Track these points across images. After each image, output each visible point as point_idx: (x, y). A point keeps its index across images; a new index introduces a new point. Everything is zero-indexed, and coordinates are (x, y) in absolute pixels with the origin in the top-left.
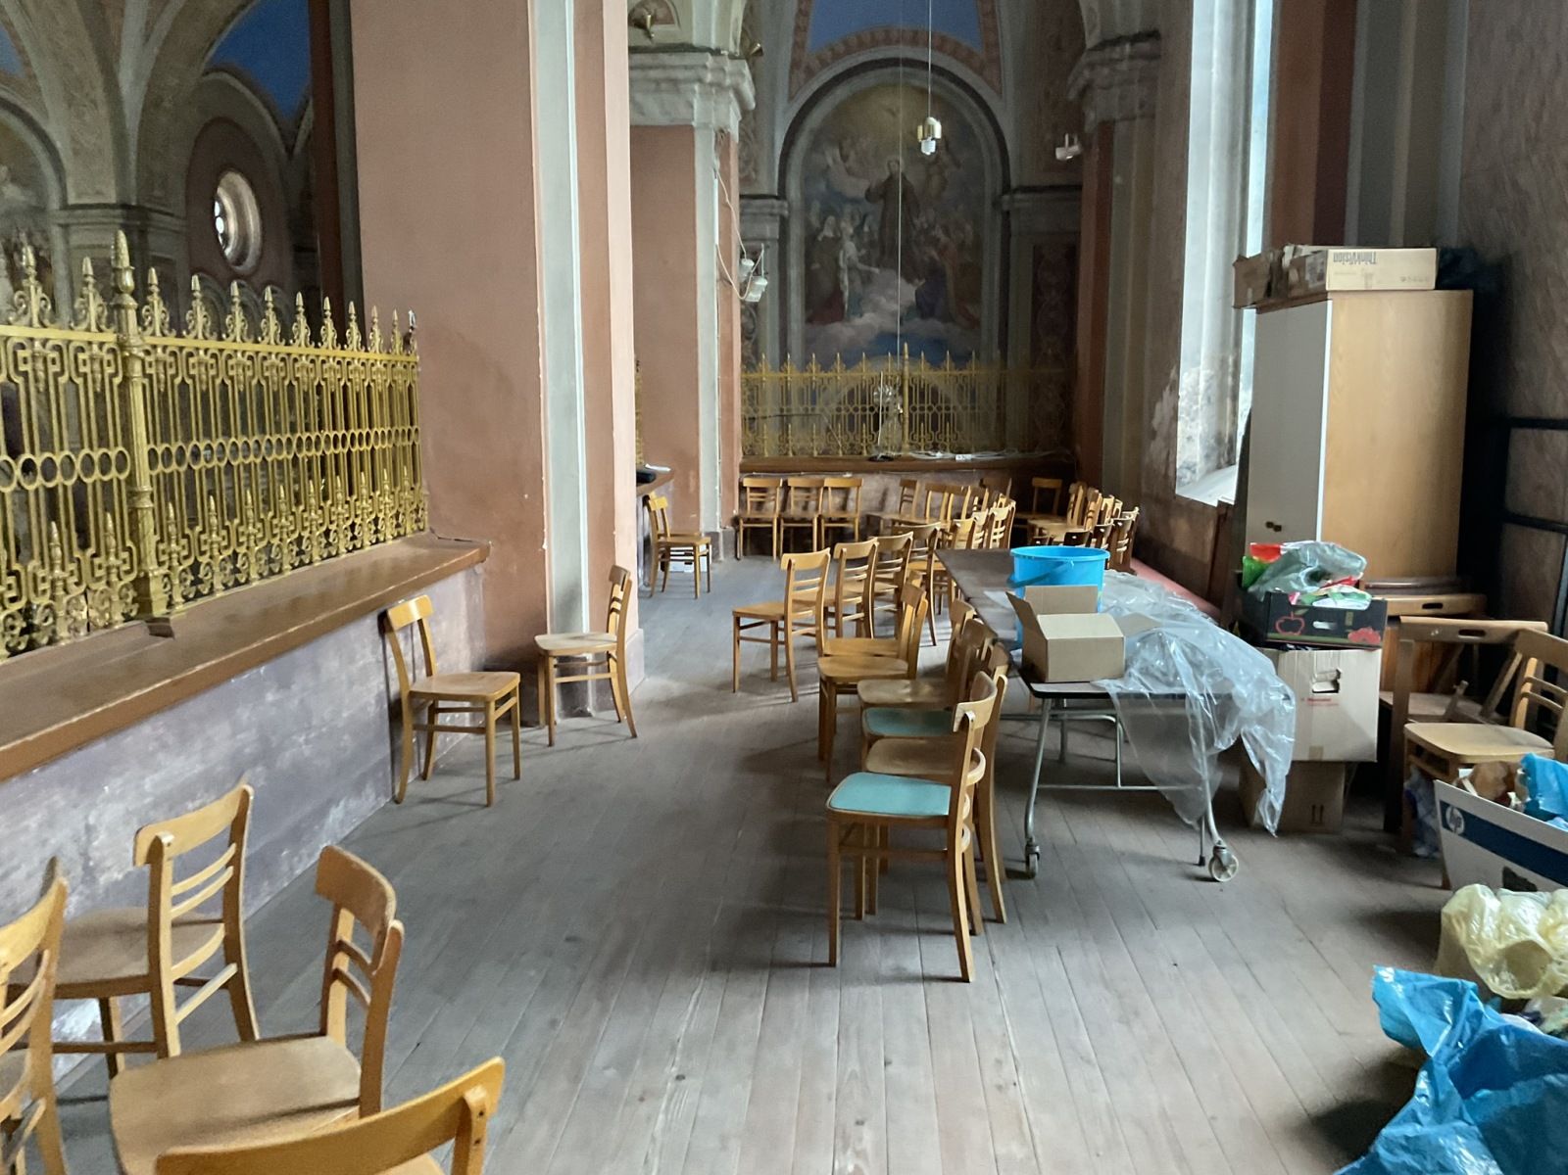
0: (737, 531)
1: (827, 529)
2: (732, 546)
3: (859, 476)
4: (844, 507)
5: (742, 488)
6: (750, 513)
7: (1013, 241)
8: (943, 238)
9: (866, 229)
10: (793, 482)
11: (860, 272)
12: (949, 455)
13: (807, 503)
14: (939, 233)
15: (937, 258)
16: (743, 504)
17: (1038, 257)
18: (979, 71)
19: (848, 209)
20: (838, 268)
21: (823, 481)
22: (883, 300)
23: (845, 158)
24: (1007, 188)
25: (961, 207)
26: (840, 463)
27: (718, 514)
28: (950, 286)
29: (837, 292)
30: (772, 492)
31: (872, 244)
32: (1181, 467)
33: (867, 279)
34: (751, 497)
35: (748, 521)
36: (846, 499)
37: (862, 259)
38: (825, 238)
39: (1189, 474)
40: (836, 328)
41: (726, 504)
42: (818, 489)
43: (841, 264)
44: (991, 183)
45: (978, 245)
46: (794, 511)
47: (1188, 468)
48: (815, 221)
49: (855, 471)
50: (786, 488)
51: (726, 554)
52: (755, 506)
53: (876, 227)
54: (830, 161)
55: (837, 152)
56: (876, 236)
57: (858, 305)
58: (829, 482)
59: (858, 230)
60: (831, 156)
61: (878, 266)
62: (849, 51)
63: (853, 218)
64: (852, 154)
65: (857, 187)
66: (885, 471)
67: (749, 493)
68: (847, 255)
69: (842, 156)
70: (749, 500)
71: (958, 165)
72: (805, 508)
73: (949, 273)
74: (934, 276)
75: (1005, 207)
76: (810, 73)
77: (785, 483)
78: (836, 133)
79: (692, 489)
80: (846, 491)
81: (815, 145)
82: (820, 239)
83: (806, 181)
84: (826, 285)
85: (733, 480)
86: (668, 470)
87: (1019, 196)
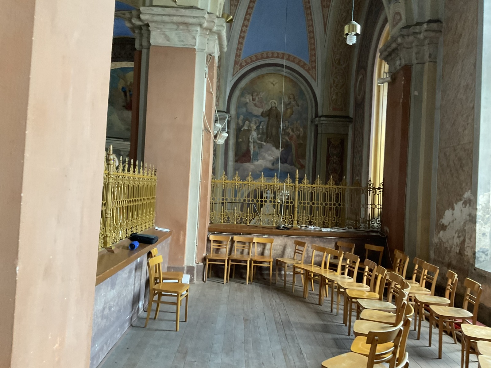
0: (205, 265)
1: (254, 266)
2: (201, 274)
3: (272, 237)
4: (262, 254)
5: (209, 241)
6: (212, 255)
7: (319, 136)
8: (291, 133)
9: (261, 127)
10: (236, 238)
11: (258, 143)
12: (318, 228)
13: (243, 250)
14: (289, 131)
15: (289, 140)
16: (208, 249)
17: (329, 143)
18: (308, 71)
19: (254, 119)
20: (249, 142)
21: (252, 239)
22: (267, 155)
23: (253, 100)
24: (317, 116)
25: (299, 122)
26: (261, 229)
27: (195, 256)
28: (294, 151)
29: (248, 151)
30: (225, 243)
31: (263, 133)
32: (479, 251)
33: (261, 146)
34: (213, 246)
35: (210, 260)
36: (264, 249)
37: (259, 139)
38: (244, 129)
39: (483, 256)
40: (247, 165)
41: (199, 250)
42: (250, 243)
43: (250, 140)
44: (311, 114)
45: (305, 137)
46: (236, 255)
47: (483, 252)
48: (241, 123)
49: (270, 234)
50: (233, 241)
51: (197, 278)
52: (215, 250)
53: (265, 127)
54: (248, 101)
55: (251, 98)
56: (265, 131)
57: (256, 156)
58: (256, 239)
59: (258, 128)
60: (248, 99)
61: (265, 142)
62: (257, 59)
63: (256, 123)
64: (257, 98)
65: (258, 111)
66: (286, 235)
67: (212, 244)
68: (253, 137)
69: (253, 99)
70: (212, 247)
71: (298, 106)
72: (242, 253)
73: (293, 147)
74: (287, 147)
75: (316, 123)
76: (242, 67)
77: (232, 239)
78: (250, 90)
79: (181, 242)
80: (264, 245)
81: (242, 94)
82: (242, 130)
83: (238, 107)
84: (244, 148)
85: (205, 235)
86: (168, 230)
87: (322, 118)
